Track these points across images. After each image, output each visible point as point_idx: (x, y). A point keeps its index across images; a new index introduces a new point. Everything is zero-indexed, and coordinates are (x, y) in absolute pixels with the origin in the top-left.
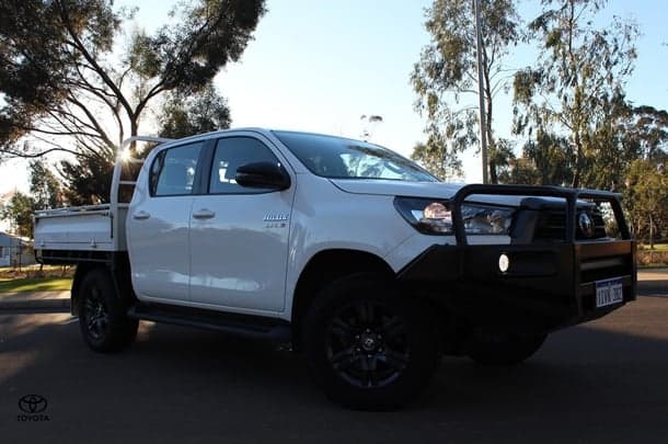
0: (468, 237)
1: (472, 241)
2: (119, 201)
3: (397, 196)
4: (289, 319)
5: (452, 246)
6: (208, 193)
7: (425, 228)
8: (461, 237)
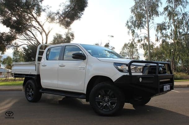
0: (132, 73)
1: (133, 74)
2: (38, 61)
3: (114, 63)
4: (85, 93)
5: (128, 75)
6: (63, 60)
7: (121, 71)
8: (130, 73)
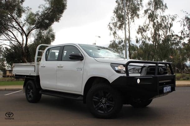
0: (129, 74)
2: (37, 62)
3: (111, 63)
5: (125, 77)
6: (62, 61)
7: (118, 72)
8: (128, 74)
